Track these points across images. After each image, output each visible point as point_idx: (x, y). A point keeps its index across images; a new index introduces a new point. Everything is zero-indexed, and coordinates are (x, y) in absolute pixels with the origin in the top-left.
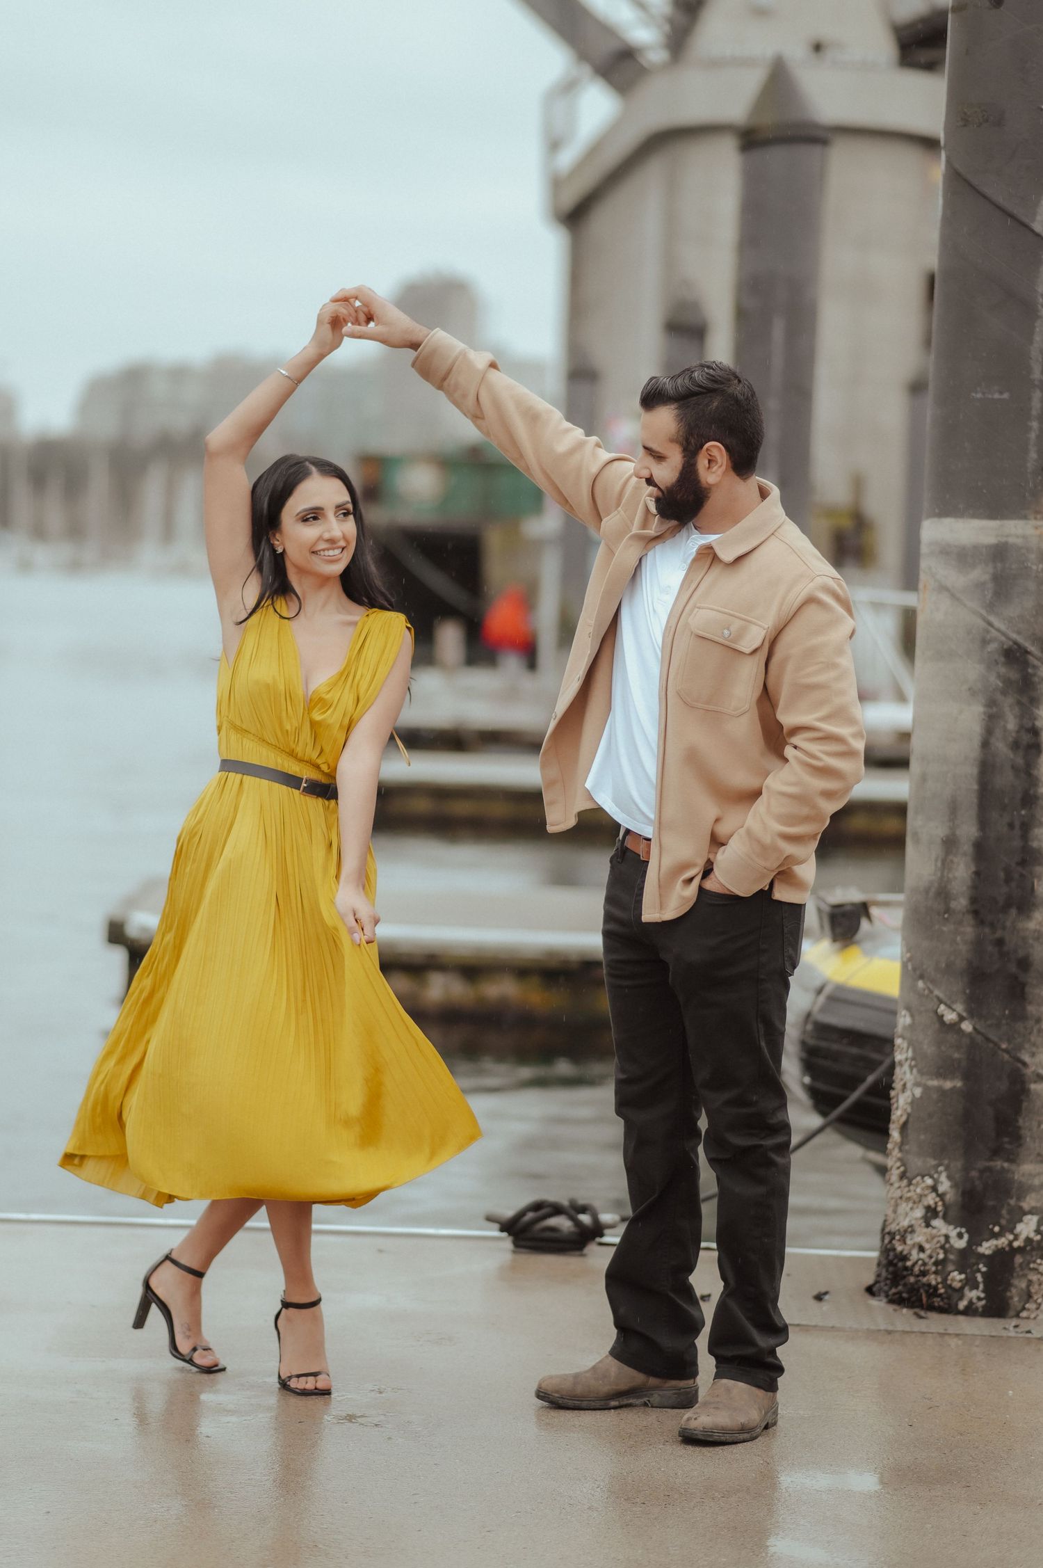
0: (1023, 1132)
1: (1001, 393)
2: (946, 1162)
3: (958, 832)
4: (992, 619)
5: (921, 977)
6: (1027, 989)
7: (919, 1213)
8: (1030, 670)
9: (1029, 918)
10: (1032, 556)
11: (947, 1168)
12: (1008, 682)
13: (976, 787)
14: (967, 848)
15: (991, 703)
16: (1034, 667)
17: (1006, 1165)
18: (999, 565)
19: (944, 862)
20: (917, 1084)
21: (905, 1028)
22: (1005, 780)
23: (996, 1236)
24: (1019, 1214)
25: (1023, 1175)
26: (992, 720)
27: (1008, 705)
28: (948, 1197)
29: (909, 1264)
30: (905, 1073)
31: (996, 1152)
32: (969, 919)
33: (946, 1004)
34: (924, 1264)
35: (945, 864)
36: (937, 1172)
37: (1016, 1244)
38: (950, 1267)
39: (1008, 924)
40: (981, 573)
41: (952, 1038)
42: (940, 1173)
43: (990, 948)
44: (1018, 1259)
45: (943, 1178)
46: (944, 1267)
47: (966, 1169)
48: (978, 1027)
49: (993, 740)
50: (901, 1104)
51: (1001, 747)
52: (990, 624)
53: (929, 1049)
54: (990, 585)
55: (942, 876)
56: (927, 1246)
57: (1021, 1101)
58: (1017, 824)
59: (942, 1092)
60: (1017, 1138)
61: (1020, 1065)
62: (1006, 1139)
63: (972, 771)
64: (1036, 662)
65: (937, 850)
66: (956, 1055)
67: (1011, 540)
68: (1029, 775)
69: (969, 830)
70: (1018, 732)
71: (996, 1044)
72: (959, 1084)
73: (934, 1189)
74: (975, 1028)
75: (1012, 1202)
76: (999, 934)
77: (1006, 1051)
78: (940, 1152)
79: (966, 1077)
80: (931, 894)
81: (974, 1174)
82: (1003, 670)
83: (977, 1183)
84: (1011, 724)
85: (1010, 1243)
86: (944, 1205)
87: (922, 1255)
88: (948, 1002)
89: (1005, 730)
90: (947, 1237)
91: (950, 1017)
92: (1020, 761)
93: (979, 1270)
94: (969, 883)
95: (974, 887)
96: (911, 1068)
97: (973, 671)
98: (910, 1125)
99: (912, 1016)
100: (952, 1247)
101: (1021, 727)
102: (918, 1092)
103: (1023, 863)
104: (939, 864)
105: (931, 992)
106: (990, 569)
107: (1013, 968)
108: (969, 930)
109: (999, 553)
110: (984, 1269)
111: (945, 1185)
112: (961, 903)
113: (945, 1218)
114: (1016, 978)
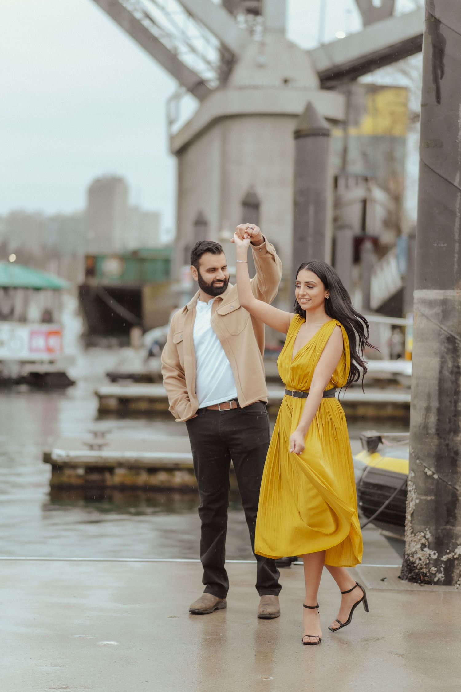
0: (457, 515)
1: (444, 244)
2: (429, 527)
3: (431, 405)
4: (442, 326)
5: (418, 458)
6: (458, 462)
7: (419, 546)
8: (456, 345)
9: (458, 436)
10: (457, 303)
11: (429, 529)
12: (448, 350)
13: (437, 388)
14: (434, 411)
15: (442, 357)
16: (458, 344)
17: (451, 527)
18: (444, 307)
19: (426, 416)
20: (417, 498)
21: (411, 478)
22: (448, 385)
23: (448, 554)
24: (456, 546)
25: (457, 531)
26: (443, 364)
27: (449, 358)
28: (430, 540)
29: (415, 565)
30: (412, 494)
31: (447, 523)
32: (436, 437)
33: (428, 468)
34: (421, 565)
35: (426, 417)
36: (425, 531)
37: (455, 557)
38: (431, 566)
39: (450, 438)
40: (438, 310)
41: (430, 481)
42: (426, 531)
43: (444, 447)
44: (456, 562)
45: (428, 533)
46: (429, 566)
47: (436, 529)
48: (440, 476)
49: (443, 371)
50: (411, 506)
51: (446, 373)
52: (441, 328)
53: (421, 485)
54: (441, 314)
55: (425, 421)
56: (422, 558)
57: (456, 504)
58: (453, 401)
59: (428, 502)
60: (455, 517)
61: (455, 490)
62: (451, 518)
63: (436, 382)
64: (458, 342)
65: (423, 412)
66: (432, 487)
67: (449, 298)
68: (457, 383)
69: (435, 404)
70: (452, 368)
71: (446, 483)
72: (433, 498)
73: (424, 537)
74: (439, 477)
75: (454, 541)
76: (447, 442)
77: (450, 485)
78: (426, 523)
79: (436, 495)
80: (421, 428)
81: (439, 531)
82: (447, 345)
83: (441, 534)
84: (450, 365)
85: (453, 556)
86: (428, 543)
87: (420, 562)
88: (429, 468)
89: (448, 366)
90: (430, 555)
91: (429, 473)
92: (453, 378)
93: (442, 567)
94: (435, 423)
95: (438, 425)
96: (415, 492)
97: (435, 345)
98: (414, 514)
99: (415, 473)
100: (431, 558)
101: (454, 366)
102: (417, 501)
103: (455, 416)
104: (424, 417)
105: (422, 464)
106: (441, 308)
107: (452, 455)
108: (436, 441)
109: (444, 302)
110: (444, 566)
111: (428, 535)
112: (433, 431)
113: (429, 547)
114: (454, 458)
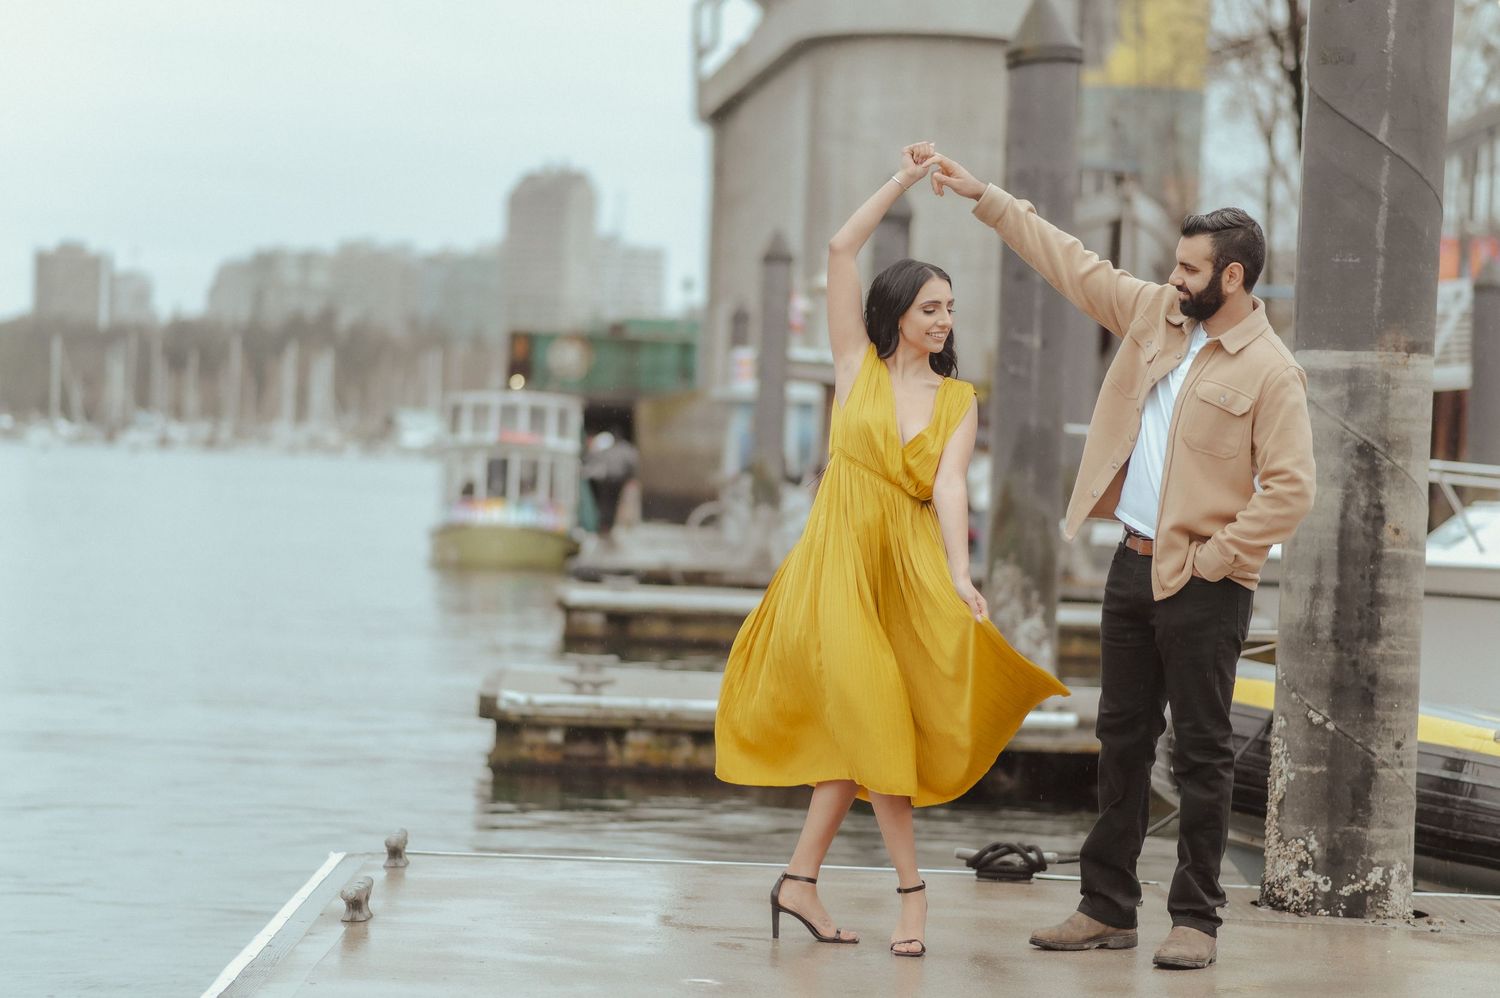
0: (1372, 805)
1: (1354, 259)
2: (1315, 827)
3: (1323, 582)
4: (1347, 424)
5: (1294, 690)
6: (1375, 698)
7: (1294, 866)
8: (1376, 462)
9: (1376, 645)
10: (1378, 378)
11: (1315, 832)
12: (1359, 470)
13: (1336, 548)
14: (1329, 593)
15: (1348, 486)
16: (1380, 460)
17: (1360, 829)
18: (1353, 384)
19: (1312, 603)
20: (1291, 771)
21: (1280, 729)
22: (1359, 543)
23: (1352, 882)
24: (1369, 866)
25: (1373, 837)
26: (1348, 499)
27: (1359, 485)
28: (1316, 854)
29: (1286, 904)
30: (1281, 762)
31: (1352, 820)
32: (1331, 646)
33: (1313, 710)
34: (1298, 904)
35: (1313, 605)
36: (1308, 835)
37: (1367, 888)
38: (1318, 906)
39: (1361, 649)
40: (1339, 391)
41: (1318, 734)
42: (1310, 836)
43: (1347, 668)
44: (1369, 900)
45: (1312, 839)
46: (1313, 907)
47: (1330, 832)
48: (1338, 726)
49: (1348, 514)
50: (1277, 787)
51: (1355, 518)
52: (1347, 428)
53: (1301, 743)
54: (1346, 399)
55: (1311, 615)
56: (1300, 891)
57: (1371, 783)
58: (1367, 577)
59: (1312, 776)
60: (1368, 809)
61: (1370, 755)
62: (1360, 810)
63: (1333, 536)
64: (1380, 456)
65: (1307, 596)
66: (1322, 748)
67: (1362, 366)
68: (1376, 539)
69: (1331, 580)
70: (1367, 507)
71: (1352, 739)
72: (1324, 769)
73: (1305, 848)
74: (1336, 727)
75: (1365, 857)
76: (1354, 657)
77: (1359, 744)
78: (1309, 820)
79: (1330, 764)
80: (1302, 629)
81: (1336, 836)
82: (1356, 462)
83: (1338, 842)
84: (1363, 502)
85: (1364, 887)
86: (1313, 859)
87: (1296, 898)
88: (1316, 708)
89: (1358, 506)
90: (1315, 883)
91: (1317, 719)
92: (1369, 529)
93: (1340, 908)
94: (1331, 620)
95: (1335, 623)
96: (1286, 759)
97: (1335, 462)
98: (1285, 802)
99: (1287, 720)
100: (1319, 890)
101: (1370, 504)
102: (1292, 776)
103: (1371, 604)
104: (1308, 605)
105: (1302, 701)
106: (1346, 387)
107: (1364, 683)
108: (1331, 655)
109: (1353, 375)
110: (1344, 907)
111: (1314, 845)
112: (1325, 634)
113: (1314, 869)
114: (1367, 690)
